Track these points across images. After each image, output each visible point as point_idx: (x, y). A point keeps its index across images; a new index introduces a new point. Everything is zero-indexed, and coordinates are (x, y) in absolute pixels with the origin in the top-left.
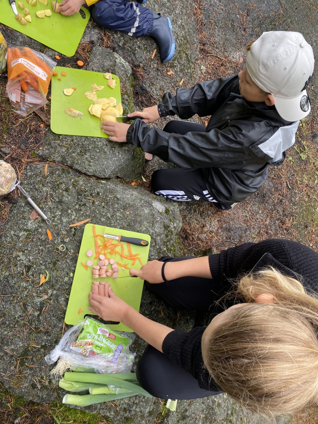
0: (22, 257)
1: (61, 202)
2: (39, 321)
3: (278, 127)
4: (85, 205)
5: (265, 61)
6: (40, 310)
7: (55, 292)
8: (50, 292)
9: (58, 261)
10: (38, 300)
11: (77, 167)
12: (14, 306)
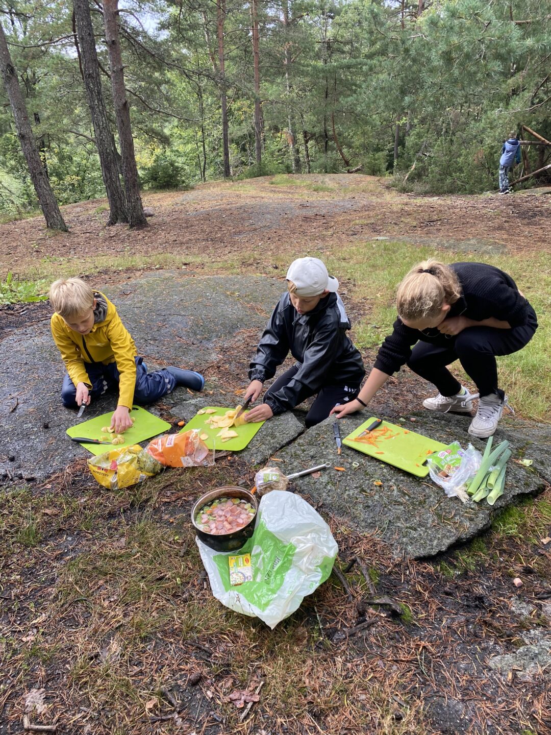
0: (351, 492)
1: (312, 457)
2: (413, 498)
3: (336, 303)
4: (323, 443)
5: (313, 282)
6: (405, 494)
7: (393, 481)
8: (391, 483)
9: (366, 471)
10: (395, 493)
11: (285, 442)
12: (394, 509)
